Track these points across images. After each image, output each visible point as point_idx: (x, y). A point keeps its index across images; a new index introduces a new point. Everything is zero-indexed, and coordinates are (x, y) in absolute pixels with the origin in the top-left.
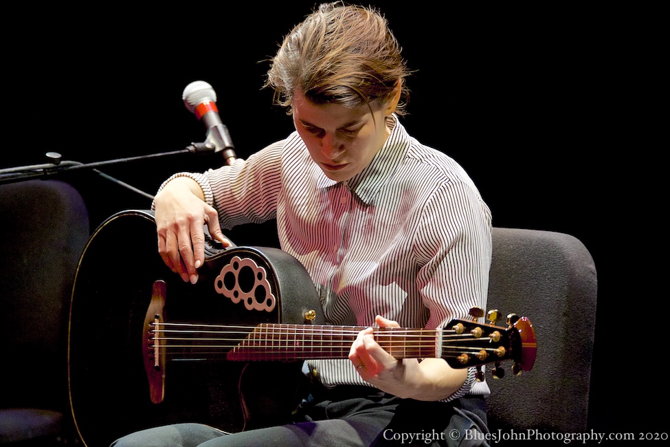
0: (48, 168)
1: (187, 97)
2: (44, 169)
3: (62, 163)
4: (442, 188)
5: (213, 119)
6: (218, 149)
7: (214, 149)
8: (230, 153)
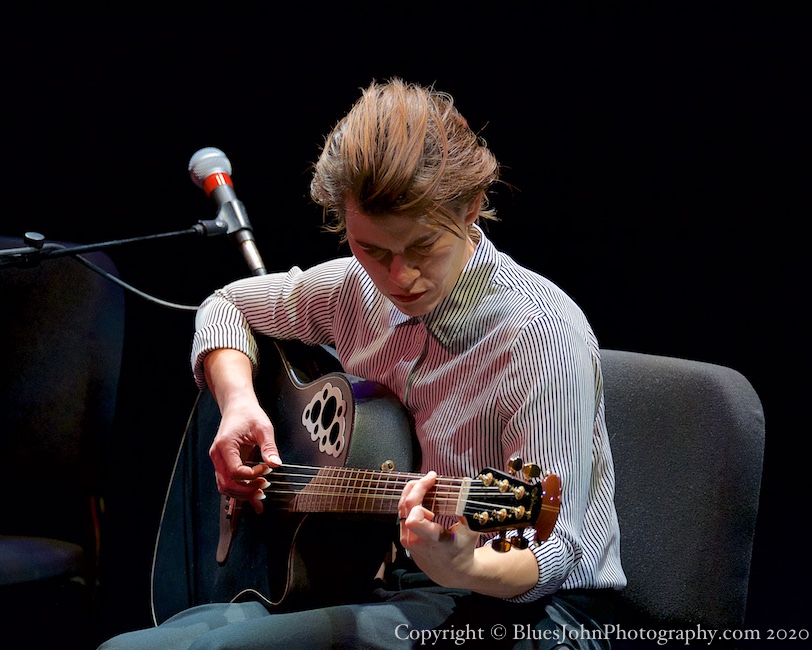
1: (194, 167)
3: (46, 246)
4: (534, 324)
5: (226, 193)
6: (231, 230)
7: (226, 228)
8: (246, 235)
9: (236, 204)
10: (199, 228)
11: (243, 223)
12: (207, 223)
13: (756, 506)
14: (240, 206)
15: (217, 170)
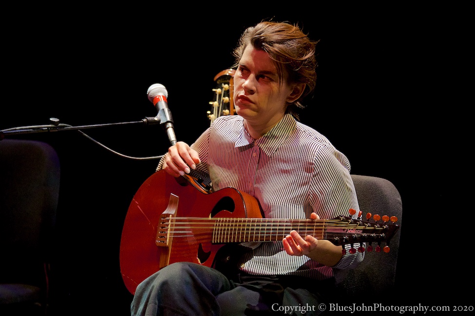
0: (51, 128)
1: (149, 93)
2: (48, 128)
3: (60, 124)
5: (162, 105)
6: (162, 122)
7: (160, 121)
8: (170, 125)
9: (166, 110)
10: (145, 120)
11: (169, 119)
12: (150, 118)
13: (398, 244)
14: (168, 111)
15: (161, 94)
